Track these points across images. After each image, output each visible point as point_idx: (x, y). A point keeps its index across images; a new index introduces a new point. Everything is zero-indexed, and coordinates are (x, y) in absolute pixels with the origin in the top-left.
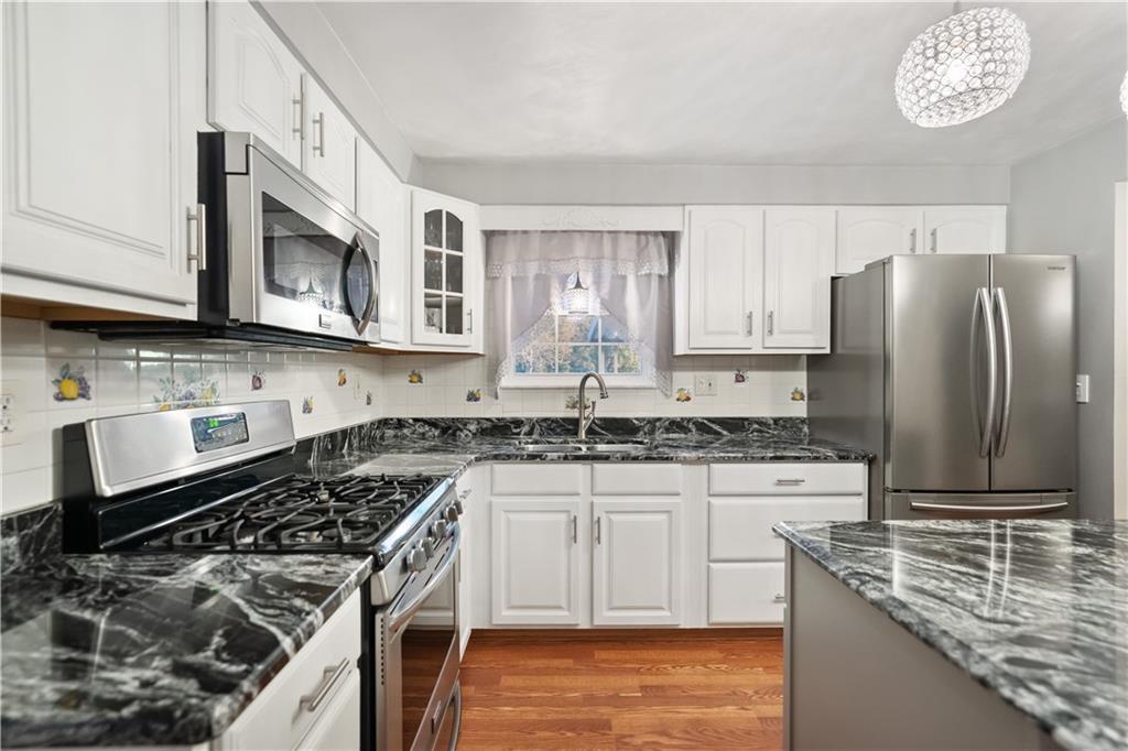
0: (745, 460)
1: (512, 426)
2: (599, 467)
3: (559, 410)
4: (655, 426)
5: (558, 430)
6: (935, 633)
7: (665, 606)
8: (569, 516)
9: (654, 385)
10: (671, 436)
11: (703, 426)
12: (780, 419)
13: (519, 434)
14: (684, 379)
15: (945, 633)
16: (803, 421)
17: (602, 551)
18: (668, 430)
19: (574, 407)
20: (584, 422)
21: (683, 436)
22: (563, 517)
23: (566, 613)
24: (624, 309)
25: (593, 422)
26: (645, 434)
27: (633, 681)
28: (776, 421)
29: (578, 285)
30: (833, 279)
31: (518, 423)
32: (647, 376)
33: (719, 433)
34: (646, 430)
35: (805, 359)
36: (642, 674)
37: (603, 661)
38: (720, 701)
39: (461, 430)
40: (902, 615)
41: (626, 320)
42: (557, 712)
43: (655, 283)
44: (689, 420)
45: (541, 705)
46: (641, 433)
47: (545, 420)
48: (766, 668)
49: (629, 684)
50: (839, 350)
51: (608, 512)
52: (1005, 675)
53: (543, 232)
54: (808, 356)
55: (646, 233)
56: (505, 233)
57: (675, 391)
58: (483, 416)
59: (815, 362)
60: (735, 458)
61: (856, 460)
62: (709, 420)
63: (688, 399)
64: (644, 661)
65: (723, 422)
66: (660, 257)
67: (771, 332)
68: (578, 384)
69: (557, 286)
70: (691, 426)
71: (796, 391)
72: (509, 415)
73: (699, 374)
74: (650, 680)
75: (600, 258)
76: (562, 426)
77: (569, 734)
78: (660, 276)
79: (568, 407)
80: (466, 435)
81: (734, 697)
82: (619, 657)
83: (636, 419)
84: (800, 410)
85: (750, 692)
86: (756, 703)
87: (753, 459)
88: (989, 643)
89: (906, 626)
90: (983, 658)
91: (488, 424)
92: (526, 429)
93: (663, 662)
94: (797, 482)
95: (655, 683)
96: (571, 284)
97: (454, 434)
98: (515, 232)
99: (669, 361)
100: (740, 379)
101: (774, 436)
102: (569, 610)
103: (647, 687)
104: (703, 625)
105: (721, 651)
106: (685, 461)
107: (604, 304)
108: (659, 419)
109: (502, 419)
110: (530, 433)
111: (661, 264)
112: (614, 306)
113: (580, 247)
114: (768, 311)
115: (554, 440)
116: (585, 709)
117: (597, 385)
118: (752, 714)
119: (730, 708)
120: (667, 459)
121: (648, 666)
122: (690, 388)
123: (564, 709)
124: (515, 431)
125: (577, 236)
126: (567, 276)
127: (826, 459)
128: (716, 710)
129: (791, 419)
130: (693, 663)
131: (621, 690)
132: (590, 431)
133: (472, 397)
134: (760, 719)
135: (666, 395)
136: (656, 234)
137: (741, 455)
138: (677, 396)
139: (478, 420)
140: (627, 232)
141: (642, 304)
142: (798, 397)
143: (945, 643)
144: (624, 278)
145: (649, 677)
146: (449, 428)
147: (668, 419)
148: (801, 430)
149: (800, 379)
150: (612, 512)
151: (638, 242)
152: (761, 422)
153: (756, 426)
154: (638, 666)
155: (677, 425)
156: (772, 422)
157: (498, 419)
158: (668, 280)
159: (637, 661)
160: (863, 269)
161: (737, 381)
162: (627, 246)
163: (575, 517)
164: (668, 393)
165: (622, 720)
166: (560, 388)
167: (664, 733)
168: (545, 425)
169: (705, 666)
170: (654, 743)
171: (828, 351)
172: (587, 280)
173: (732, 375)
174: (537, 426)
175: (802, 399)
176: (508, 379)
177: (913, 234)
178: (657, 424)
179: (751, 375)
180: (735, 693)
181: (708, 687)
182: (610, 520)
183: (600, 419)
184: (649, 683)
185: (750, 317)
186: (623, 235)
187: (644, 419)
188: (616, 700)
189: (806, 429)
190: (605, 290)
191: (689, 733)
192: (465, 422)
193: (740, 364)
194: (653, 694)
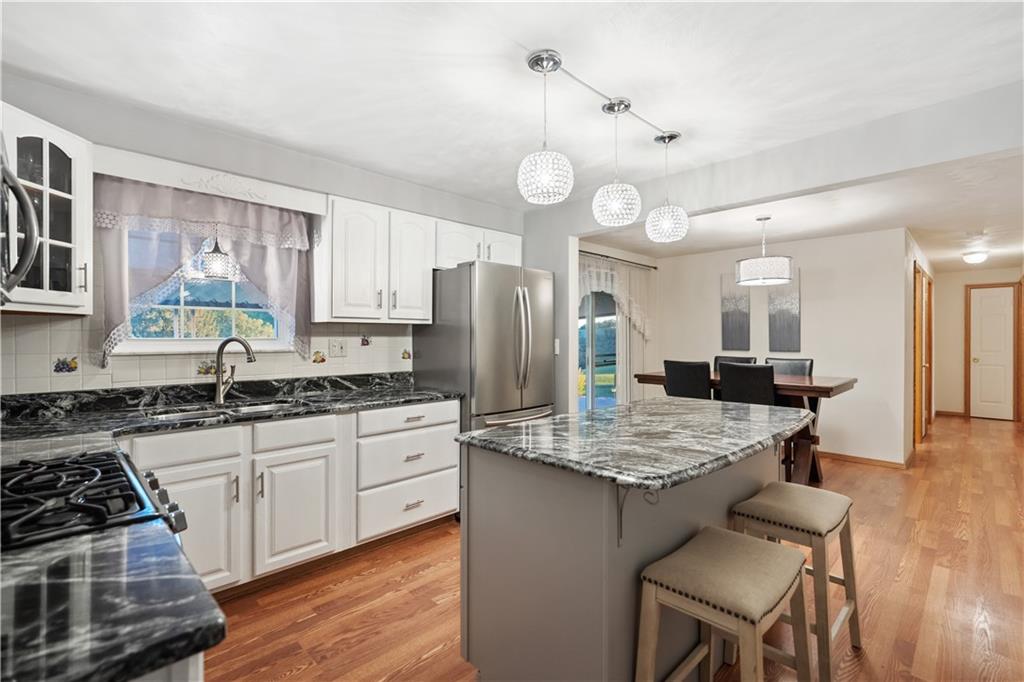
0: (384, 406)
1: (127, 398)
2: (260, 426)
3: (190, 376)
4: (294, 386)
5: (189, 398)
6: (566, 462)
7: (322, 538)
8: (229, 478)
9: (292, 349)
10: (309, 393)
11: (335, 383)
12: (395, 373)
13: (137, 405)
14: (320, 343)
15: (570, 461)
16: (410, 374)
17: (263, 505)
18: (305, 389)
19: (207, 372)
20: (222, 388)
21: (319, 393)
22: (222, 480)
23: (227, 574)
24: (265, 279)
25: (232, 387)
26: (284, 393)
27: (306, 608)
28: (392, 375)
29: (217, 250)
30: (434, 270)
31: (136, 393)
32: (287, 340)
33: (350, 388)
34: (285, 390)
35: (410, 329)
36: (311, 599)
37: (269, 604)
38: (380, 593)
39: (47, 408)
40: (549, 460)
41: (266, 287)
42: (242, 660)
43: (295, 257)
44: (325, 379)
45: (222, 662)
46: (281, 393)
47: (172, 388)
48: (403, 560)
49: (304, 611)
50: (438, 322)
51: (268, 467)
52: (597, 467)
53: (176, 189)
54: (414, 325)
55: (288, 211)
56: (120, 180)
57: (312, 353)
58: (81, 389)
59: (419, 330)
60: (378, 405)
61: (454, 398)
62: (341, 377)
63: (323, 360)
64: (308, 590)
65: (352, 379)
66: (302, 235)
67: (395, 306)
68: (215, 348)
69: (189, 247)
70: (326, 384)
71: (405, 352)
72: (121, 385)
73: (332, 339)
74: (319, 601)
75: (244, 226)
76: (194, 392)
77: (263, 669)
78: (300, 251)
79: (200, 373)
80: (56, 413)
81: (388, 586)
82: (283, 596)
83: (275, 381)
84: (407, 366)
85: (398, 579)
86: (405, 584)
87: (392, 405)
88: (586, 459)
89: (552, 465)
90: (587, 465)
91: (92, 398)
92: (147, 399)
93: (324, 585)
94: (419, 418)
95: (324, 602)
96: (208, 248)
97: (34, 414)
98: (137, 182)
99: (307, 327)
100: (365, 343)
101: (391, 387)
102: (230, 571)
103: (319, 607)
104: (354, 544)
105: (368, 560)
106: (340, 412)
107: (243, 271)
108: (297, 380)
109: (112, 390)
110: (153, 403)
111: (302, 241)
112: (254, 274)
113: (222, 213)
114: (392, 291)
115: (188, 408)
116: (269, 646)
117: (243, 349)
118: (405, 591)
119: (388, 594)
120: (325, 411)
121: (314, 592)
122: (325, 352)
123: (249, 654)
124: (131, 402)
125: (219, 203)
126: (203, 239)
127: (437, 399)
128: (379, 600)
129: (402, 373)
130: (349, 577)
131: (298, 617)
132: (228, 396)
133: (63, 367)
134: (411, 592)
135: (304, 358)
136: (297, 213)
137: (382, 402)
138: (313, 358)
139: (75, 395)
140: (271, 207)
141: (283, 276)
142: (406, 356)
143: (571, 464)
144: (264, 248)
145: (318, 600)
146: (26, 406)
147: (306, 379)
148: (408, 381)
149: (407, 343)
150: (272, 466)
151: (281, 217)
152: (381, 377)
153: (378, 380)
154: (304, 596)
155: (314, 384)
156: (389, 376)
157: (107, 391)
158: (307, 257)
159: (302, 592)
160: (456, 266)
161: (363, 344)
162: (270, 220)
163: (237, 477)
164: (306, 356)
165: (307, 639)
166: (190, 354)
167: (346, 631)
168: (171, 393)
169: (358, 575)
170: (343, 639)
171: (430, 322)
172: (226, 246)
173: (358, 340)
174: (162, 395)
175: (409, 357)
176: (125, 344)
177: (479, 246)
178: (296, 384)
179: (374, 340)
180: (388, 584)
181: (366, 588)
182: (272, 473)
183: (238, 383)
184: (319, 604)
185: (380, 293)
186: (266, 209)
187: (283, 380)
188: (295, 627)
189: (412, 380)
190: (245, 258)
191: (365, 622)
192: (52, 398)
193: (368, 331)
194: (324, 611)
